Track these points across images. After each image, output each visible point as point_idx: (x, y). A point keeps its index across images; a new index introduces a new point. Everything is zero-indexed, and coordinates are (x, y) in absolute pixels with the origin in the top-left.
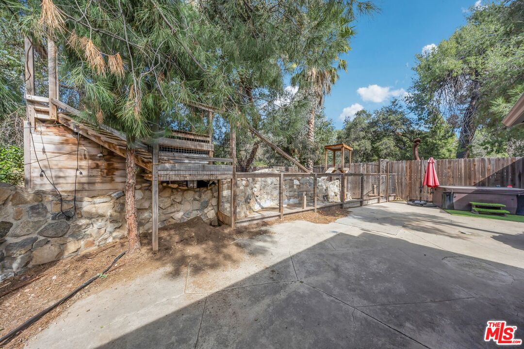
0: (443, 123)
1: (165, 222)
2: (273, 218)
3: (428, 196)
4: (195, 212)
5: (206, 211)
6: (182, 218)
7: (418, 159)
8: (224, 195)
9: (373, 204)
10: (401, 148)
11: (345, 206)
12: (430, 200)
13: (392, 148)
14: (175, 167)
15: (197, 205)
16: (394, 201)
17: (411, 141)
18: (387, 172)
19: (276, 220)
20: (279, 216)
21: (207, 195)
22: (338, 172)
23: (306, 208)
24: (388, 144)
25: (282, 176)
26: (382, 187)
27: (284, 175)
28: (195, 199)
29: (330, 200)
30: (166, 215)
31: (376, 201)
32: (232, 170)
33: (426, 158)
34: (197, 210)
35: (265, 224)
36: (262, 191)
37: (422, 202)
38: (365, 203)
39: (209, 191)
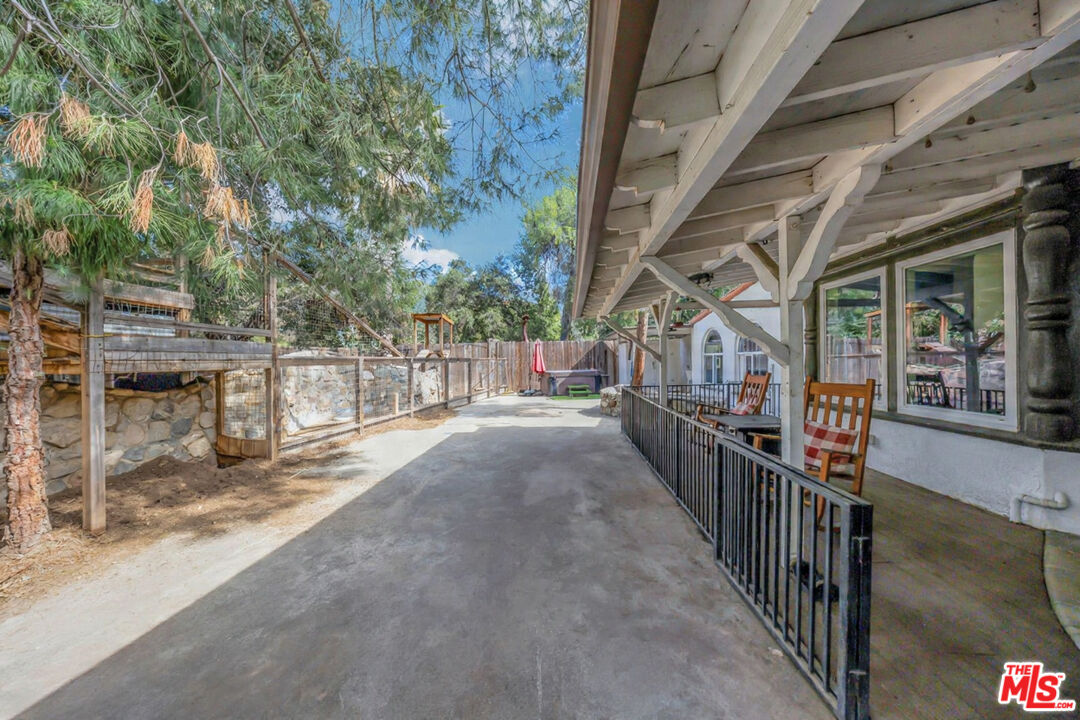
0: (548, 295)
1: (65, 480)
2: (347, 435)
3: (536, 385)
4: (155, 447)
5: (185, 441)
6: (120, 463)
7: (527, 341)
8: (228, 405)
9: (481, 400)
10: (509, 324)
11: (450, 405)
12: (538, 389)
13: (499, 323)
14: (146, 344)
15: (161, 429)
16: (504, 394)
17: (519, 315)
18: (496, 355)
19: (353, 436)
20: (357, 430)
21: (186, 407)
22: (434, 356)
23: (398, 413)
24: (493, 317)
25: (361, 362)
26: (492, 378)
27: (365, 360)
28: (155, 418)
29: (424, 402)
30: (71, 462)
31: (485, 395)
32: (271, 352)
33: (534, 339)
34: (162, 441)
35: (333, 446)
36: (300, 394)
37: (532, 391)
38: (473, 399)
39: (195, 398)
